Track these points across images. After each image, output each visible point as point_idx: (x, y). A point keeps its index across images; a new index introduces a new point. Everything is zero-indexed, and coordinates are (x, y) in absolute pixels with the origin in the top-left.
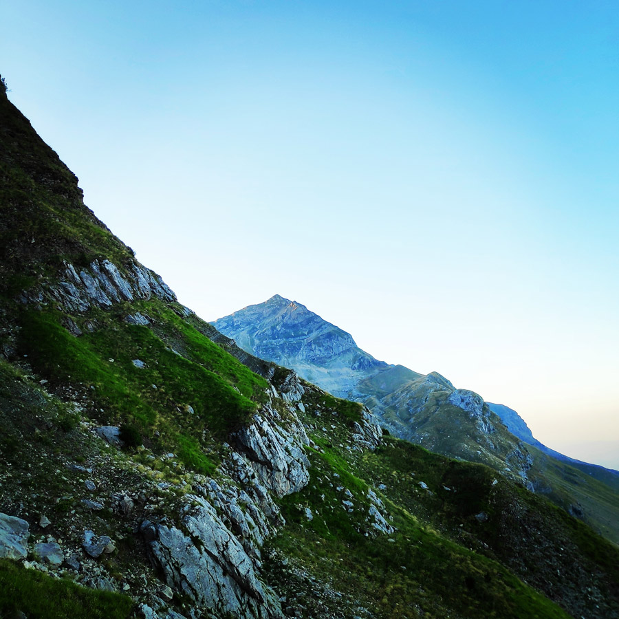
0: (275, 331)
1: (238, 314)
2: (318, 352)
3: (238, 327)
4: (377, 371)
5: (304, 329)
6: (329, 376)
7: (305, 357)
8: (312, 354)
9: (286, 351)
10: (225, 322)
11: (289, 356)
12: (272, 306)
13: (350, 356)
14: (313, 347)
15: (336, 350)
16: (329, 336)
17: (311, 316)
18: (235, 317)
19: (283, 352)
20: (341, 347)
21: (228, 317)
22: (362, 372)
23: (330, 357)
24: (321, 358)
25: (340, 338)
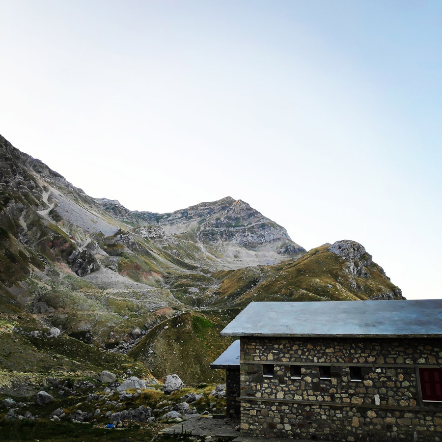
0: (219, 221)
1: (192, 208)
2: (250, 238)
3: (191, 218)
4: (300, 256)
5: (245, 222)
6: (255, 256)
7: (238, 242)
8: (245, 239)
9: (224, 236)
10: (181, 213)
11: (226, 241)
12: (223, 204)
13: (280, 244)
14: (247, 233)
15: (267, 238)
16: (263, 226)
17: (252, 212)
18: (189, 210)
19: (222, 236)
20: (272, 236)
21: (184, 210)
22: (286, 256)
23: (261, 244)
24: (253, 243)
25: (272, 228)
